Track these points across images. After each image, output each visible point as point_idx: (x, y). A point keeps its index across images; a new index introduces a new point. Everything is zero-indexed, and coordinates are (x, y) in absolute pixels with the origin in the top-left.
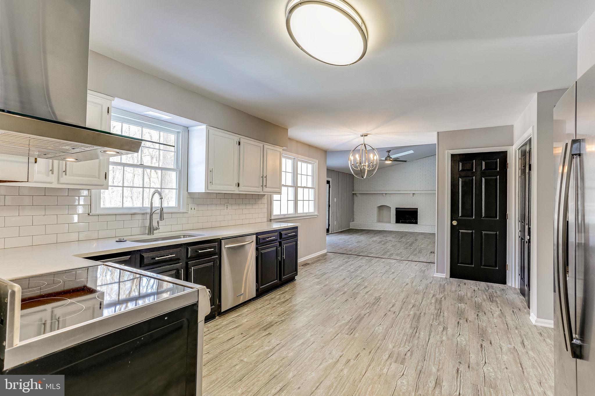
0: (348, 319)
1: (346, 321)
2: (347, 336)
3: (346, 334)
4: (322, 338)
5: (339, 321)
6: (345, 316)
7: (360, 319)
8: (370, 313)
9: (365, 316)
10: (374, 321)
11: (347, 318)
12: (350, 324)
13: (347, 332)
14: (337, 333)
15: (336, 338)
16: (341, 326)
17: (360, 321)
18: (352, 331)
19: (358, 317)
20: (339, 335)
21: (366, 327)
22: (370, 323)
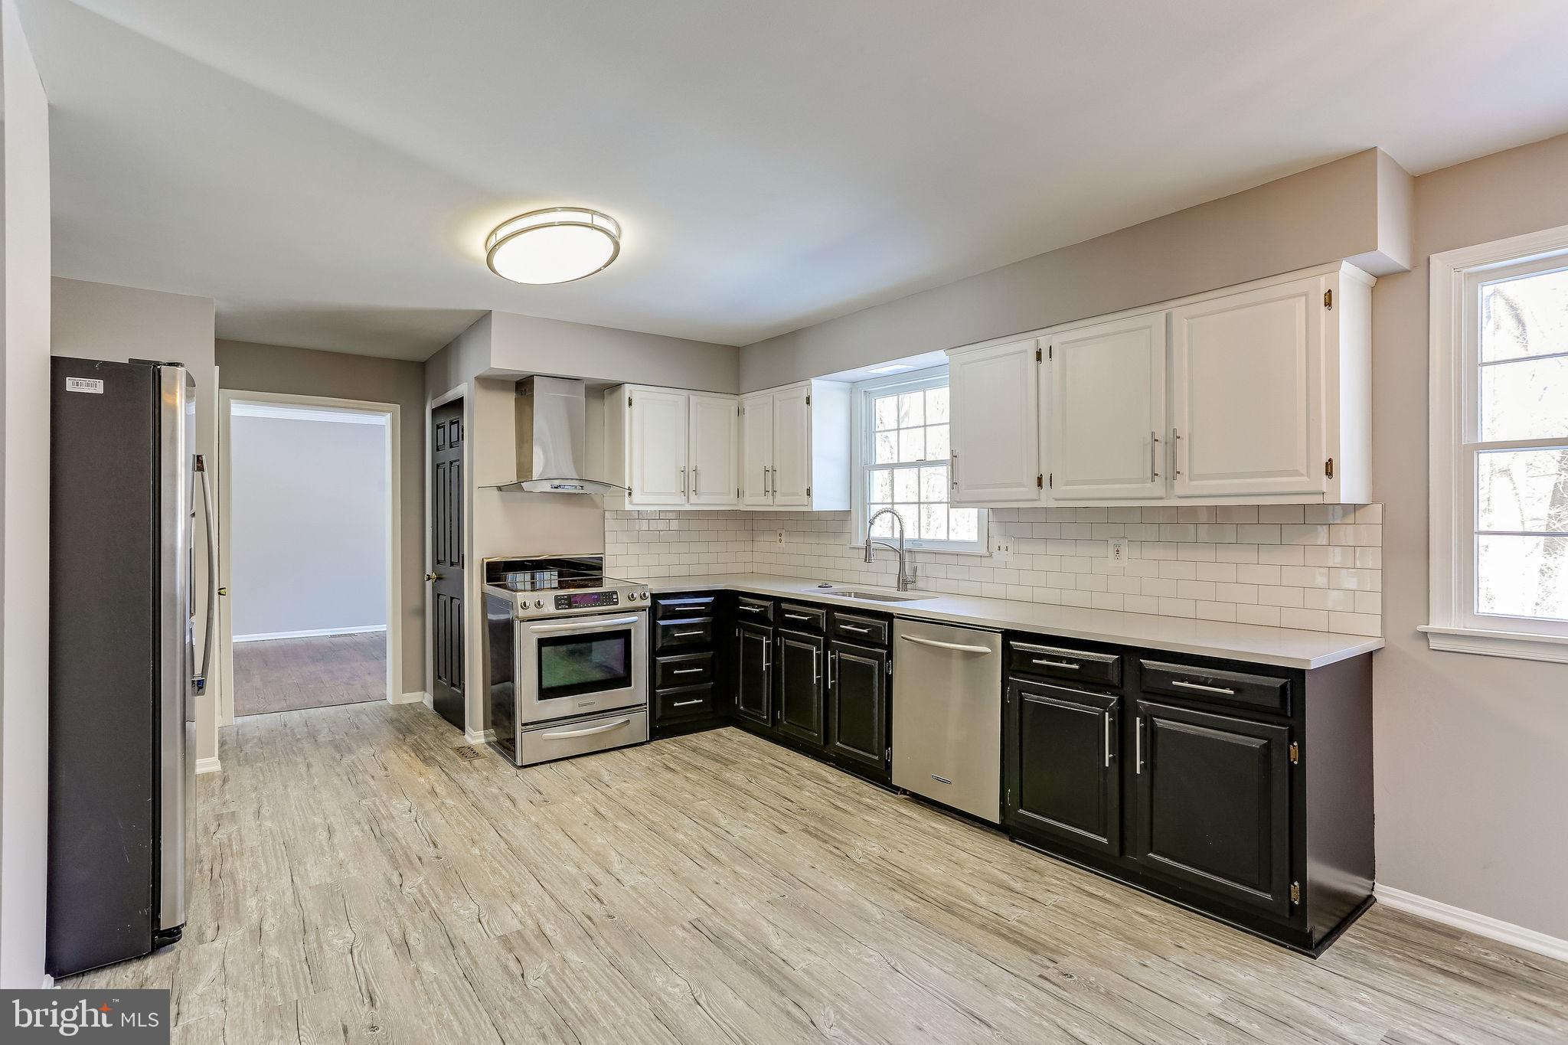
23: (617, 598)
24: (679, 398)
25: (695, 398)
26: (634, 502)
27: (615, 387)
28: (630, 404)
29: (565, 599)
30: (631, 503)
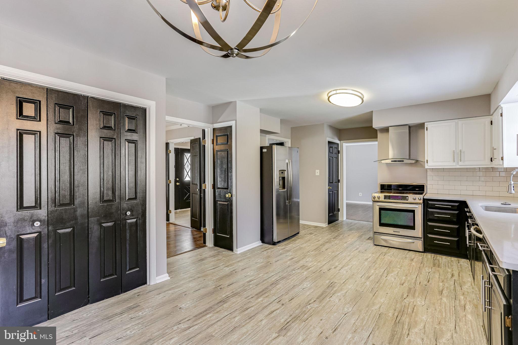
0: (334, 297)
1: (336, 295)
2: (336, 281)
3: (337, 283)
4: (356, 280)
5: (343, 295)
6: (337, 300)
7: (321, 297)
8: (308, 303)
9: (315, 300)
10: (308, 293)
11: (335, 299)
12: (333, 291)
13: (336, 284)
14: (344, 284)
15: (345, 280)
16: (341, 290)
17: (322, 294)
18: (331, 285)
19: (323, 299)
20: (342, 282)
21: (318, 287)
22: (313, 291)
23: (408, 198)
24: (452, 123)
25: (460, 122)
26: (428, 165)
27: (423, 124)
28: (427, 130)
29: (388, 197)
30: (427, 165)
